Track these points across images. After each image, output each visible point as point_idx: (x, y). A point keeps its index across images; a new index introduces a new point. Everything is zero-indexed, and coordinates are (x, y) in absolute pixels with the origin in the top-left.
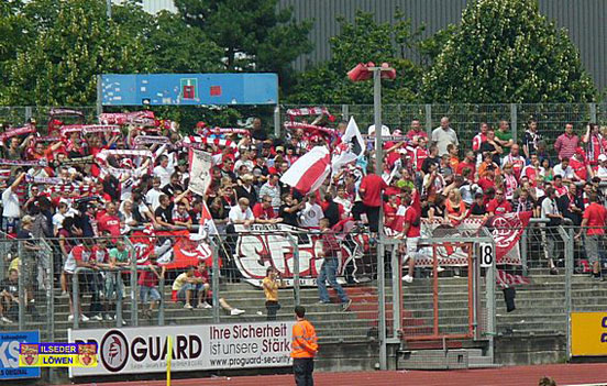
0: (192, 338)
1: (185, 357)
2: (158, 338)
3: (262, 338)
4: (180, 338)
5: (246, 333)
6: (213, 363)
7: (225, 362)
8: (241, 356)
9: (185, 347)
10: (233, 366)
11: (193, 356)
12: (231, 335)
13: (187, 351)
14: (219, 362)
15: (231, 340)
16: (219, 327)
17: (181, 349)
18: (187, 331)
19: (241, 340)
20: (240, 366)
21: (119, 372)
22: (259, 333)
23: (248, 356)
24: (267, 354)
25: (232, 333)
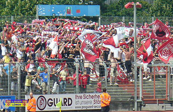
0: (69, 99)
1: (66, 105)
2: (57, 99)
3: (94, 99)
4: (65, 99)
5: (88, 97)
6: (76, 108)
7: (80, 107)
8: (86, 105)
9: (66, 102)
10: (83, 109)
11: (69, 105)
12: (83, 98)
13: (67, 103)
14: (78, 107)
15: (83, 100)
16: (78, 95)
17: (65, 103)
18: (67, 96)
19: (86, 100)
20: (85, 109)
21: (43, 111)
22: (92, 97)
23: (88, 105)
24: (95, 105)
25: (83, 97)
